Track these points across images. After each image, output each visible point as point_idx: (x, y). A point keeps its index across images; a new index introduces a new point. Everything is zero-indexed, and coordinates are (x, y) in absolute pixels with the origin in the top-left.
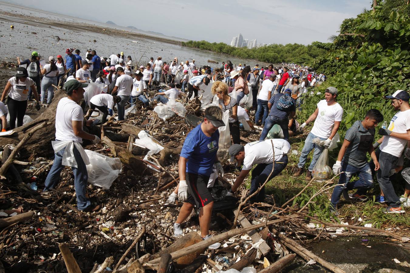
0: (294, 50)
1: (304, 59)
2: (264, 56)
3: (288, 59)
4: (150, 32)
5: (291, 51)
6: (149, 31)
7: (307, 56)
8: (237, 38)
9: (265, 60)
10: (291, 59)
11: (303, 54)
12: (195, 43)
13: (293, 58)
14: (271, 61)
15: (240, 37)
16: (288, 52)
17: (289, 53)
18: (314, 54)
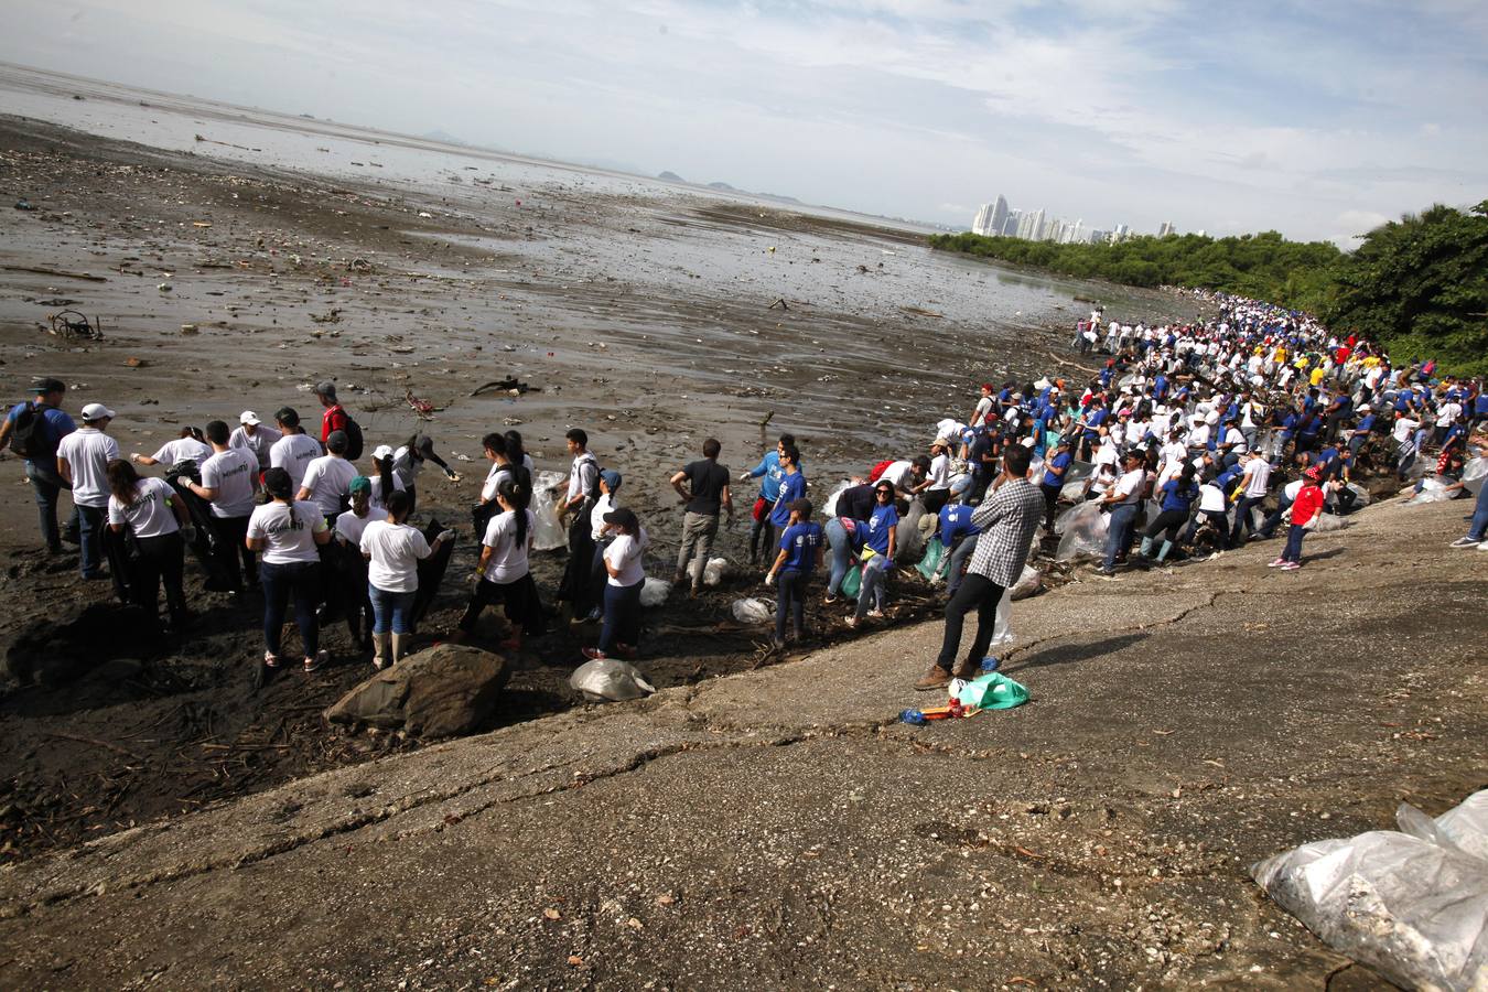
0: (1190, 251)
1: (1223, 276)
2: (1126, 269)
3: (1177, 275)
4: (764, 196)
5: (1183, 255)
6: (763, 194)
7: (1228, 269)
8: (991, 208)
9: (1127, 280)
10: (1185, 274)
11: (1213, 261)
12: (957, 239)
13: (1189, 273)
14: (1140, 281)
15: (999, 205)
16: (1177, 256)
17: (1180, 258)
18: (1242, 260)
